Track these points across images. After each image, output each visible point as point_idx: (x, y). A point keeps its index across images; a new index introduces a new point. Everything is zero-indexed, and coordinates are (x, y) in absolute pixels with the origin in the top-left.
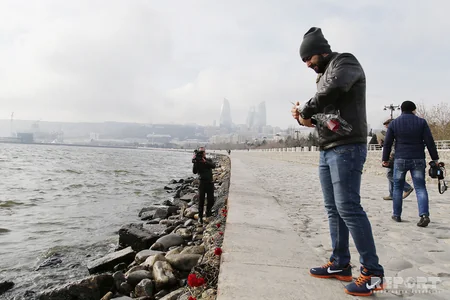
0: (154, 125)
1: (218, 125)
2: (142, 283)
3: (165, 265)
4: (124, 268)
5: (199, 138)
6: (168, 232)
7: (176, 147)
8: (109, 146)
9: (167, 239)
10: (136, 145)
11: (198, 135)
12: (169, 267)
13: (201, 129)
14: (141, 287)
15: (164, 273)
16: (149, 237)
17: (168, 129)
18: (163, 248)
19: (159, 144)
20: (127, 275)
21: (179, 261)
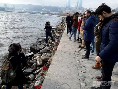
0: (45, 6)
2: (34, 65)
3: (41, 60)
4: (30, 59)
5: (59, 11)
6: (44, 48)
8: (30, 13)
9: (43, 50)
10: (39, 13)
11: (59, 10)
12: (41, 61)
14: (34, 66)
15: (40, 62)
18: (42, 53)
19: (46, 13)
20: (31, 61)
21: (44, 59)
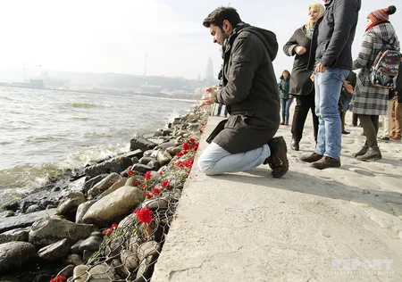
0: (147, 77)
1: (202, 79)
2: (151, 162)
5: (186, 89)
7: (165, 96)
8: (109, 93)
10: (131, 94)
11: (184, 86)
12: (168, 154)
13: (187, 82)
15: (165, 156)
16: (151, 144)
17: (159, 80)
19: (151, 93)
